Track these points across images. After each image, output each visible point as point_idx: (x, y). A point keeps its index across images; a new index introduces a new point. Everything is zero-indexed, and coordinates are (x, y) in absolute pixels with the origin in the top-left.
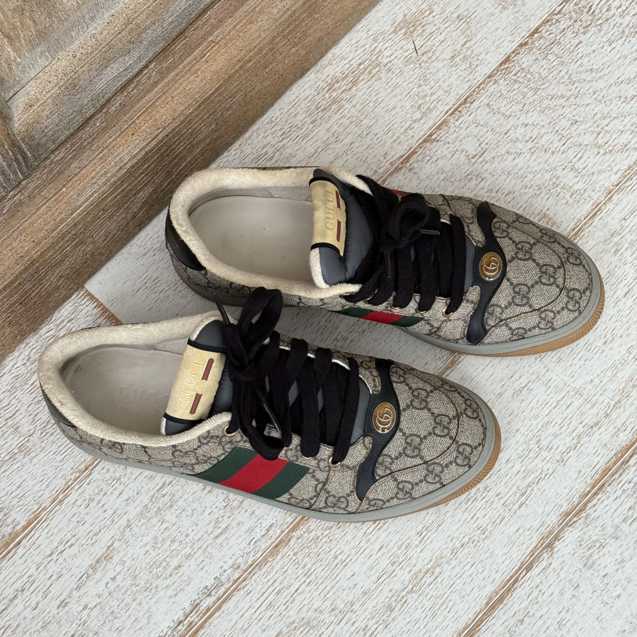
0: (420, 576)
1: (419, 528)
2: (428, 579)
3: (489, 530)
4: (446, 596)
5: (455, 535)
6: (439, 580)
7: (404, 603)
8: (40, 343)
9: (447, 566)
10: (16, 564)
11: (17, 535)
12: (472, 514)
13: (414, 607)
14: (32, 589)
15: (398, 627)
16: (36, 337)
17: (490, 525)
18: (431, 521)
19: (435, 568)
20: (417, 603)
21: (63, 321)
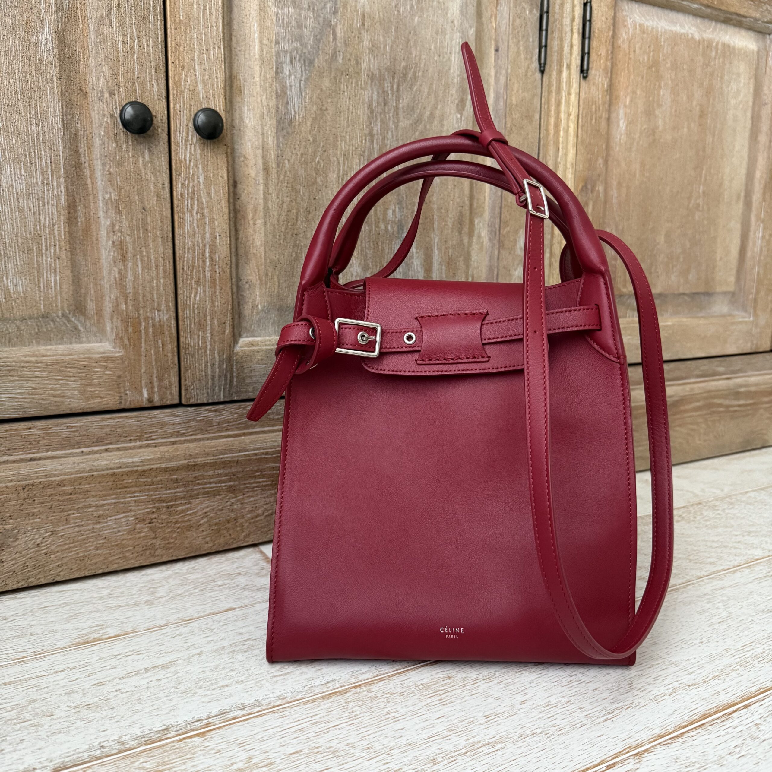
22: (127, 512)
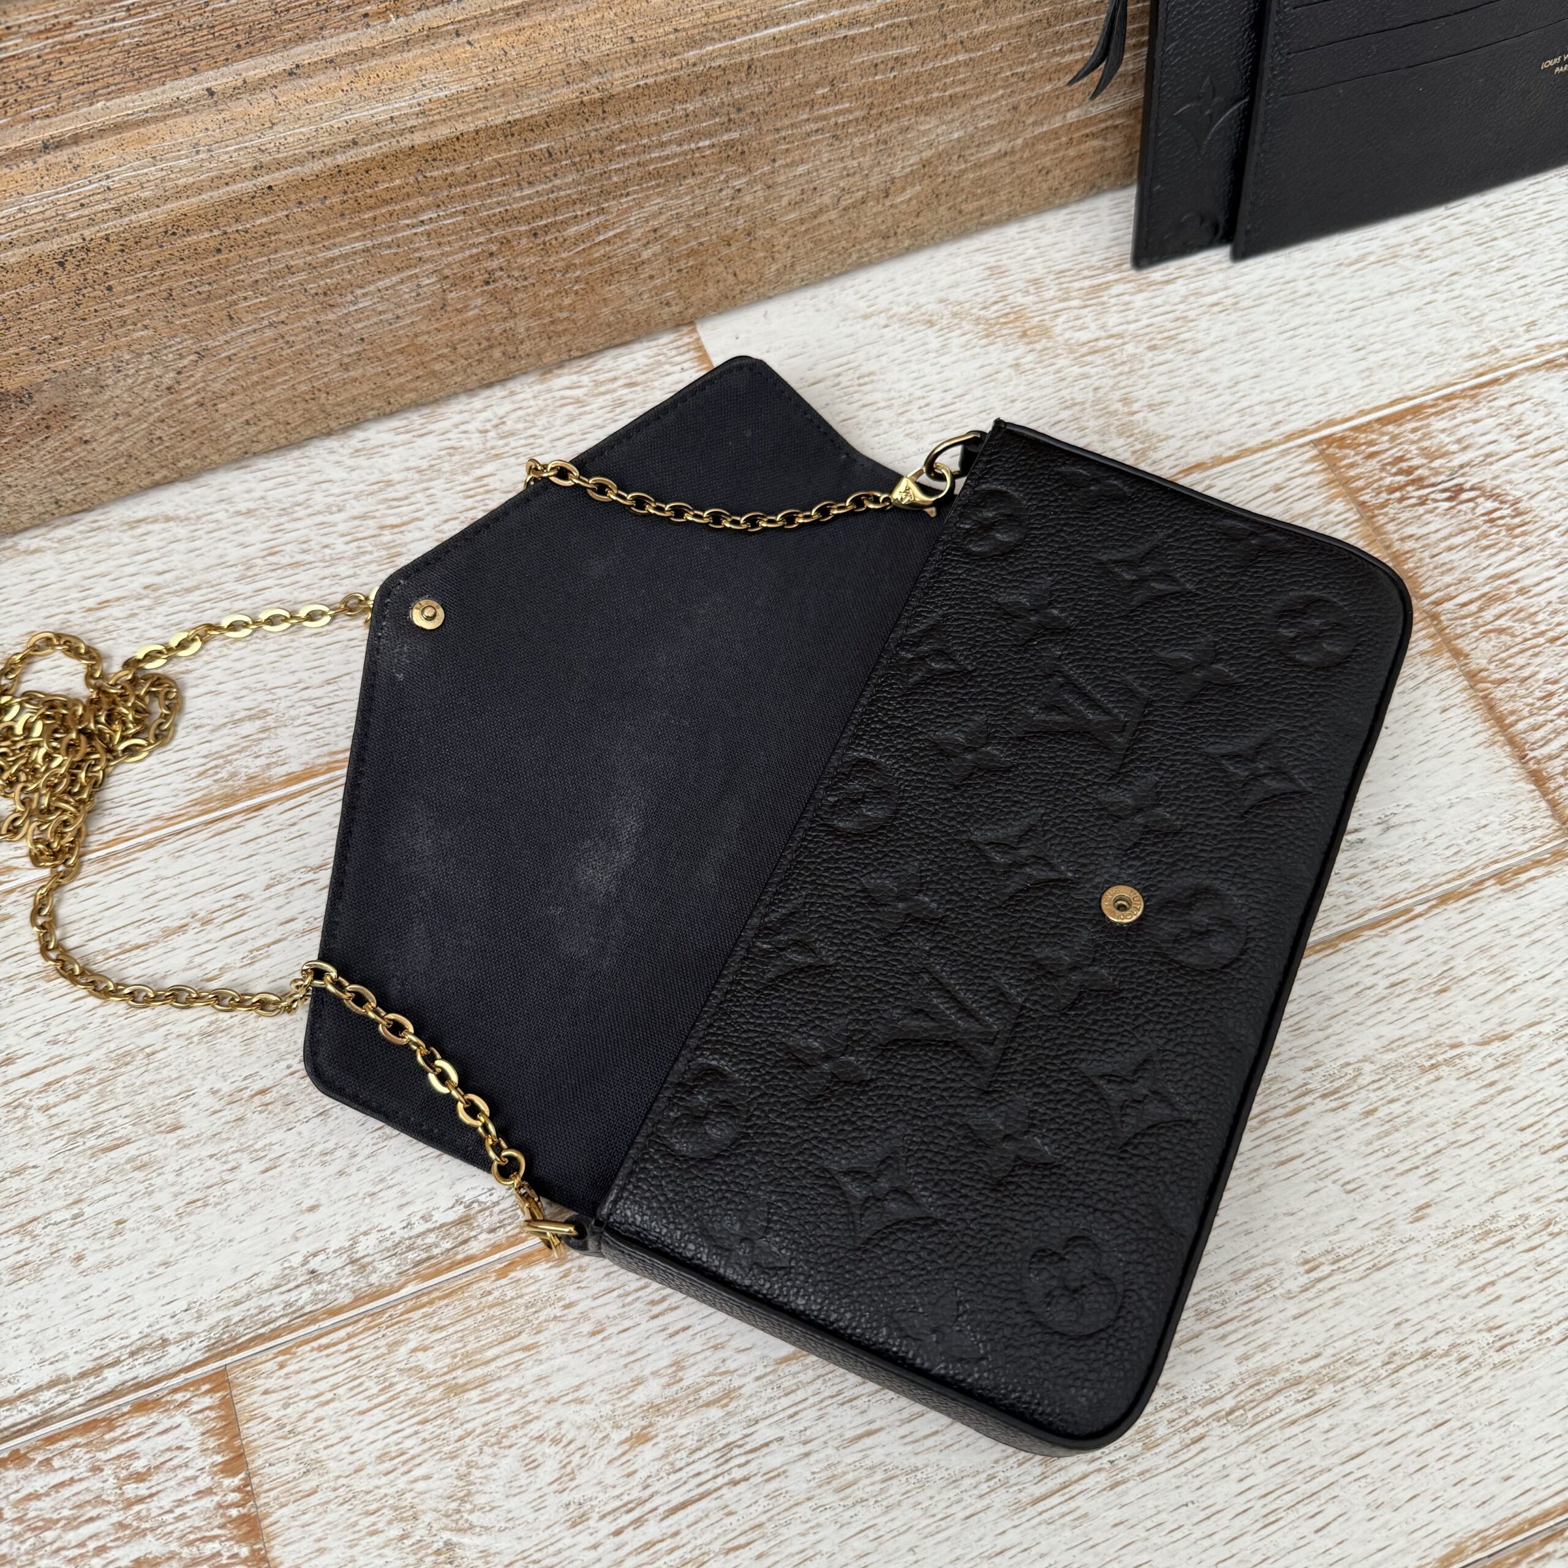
0: (1269, 1386)
1: (1314, 1250)
2: (1288, 1405)
3: (1520, 1346)
4: (1325, 1479)
5: (1415, 1316)
6: (1322, 1422)
7: (1195, 1441)
8: (541, 403)
9: (1359, 1393)
10: (226, 852)
11: (266, 787)
12: (1485, 1279)
13: (1218, 1465)
14: (230, 928)
15: (1150, 1503)
16: (537, 388)
17: (1527, 1334)
18: (1356, 1245)
19: (1320, 1382)
20: (1231, 1459)
21: (615, 379)
22: (409, 267)
